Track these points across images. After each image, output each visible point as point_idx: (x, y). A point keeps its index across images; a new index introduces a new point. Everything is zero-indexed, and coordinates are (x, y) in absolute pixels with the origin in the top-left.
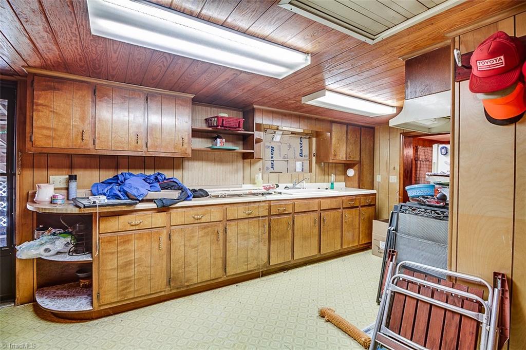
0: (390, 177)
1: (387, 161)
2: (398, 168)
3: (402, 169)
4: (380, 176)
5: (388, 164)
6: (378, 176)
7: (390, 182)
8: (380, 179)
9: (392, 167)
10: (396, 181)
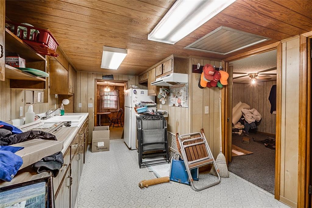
0: (89, 104)
1: (86, 95)
2: (93, 99)
3: (96, 99)
4: (81, 104)
5: (87, 96)
6: (79, 104)
7: (89, 107)
8: (81, 105)
9: (89, 98)
10: (92, 106)
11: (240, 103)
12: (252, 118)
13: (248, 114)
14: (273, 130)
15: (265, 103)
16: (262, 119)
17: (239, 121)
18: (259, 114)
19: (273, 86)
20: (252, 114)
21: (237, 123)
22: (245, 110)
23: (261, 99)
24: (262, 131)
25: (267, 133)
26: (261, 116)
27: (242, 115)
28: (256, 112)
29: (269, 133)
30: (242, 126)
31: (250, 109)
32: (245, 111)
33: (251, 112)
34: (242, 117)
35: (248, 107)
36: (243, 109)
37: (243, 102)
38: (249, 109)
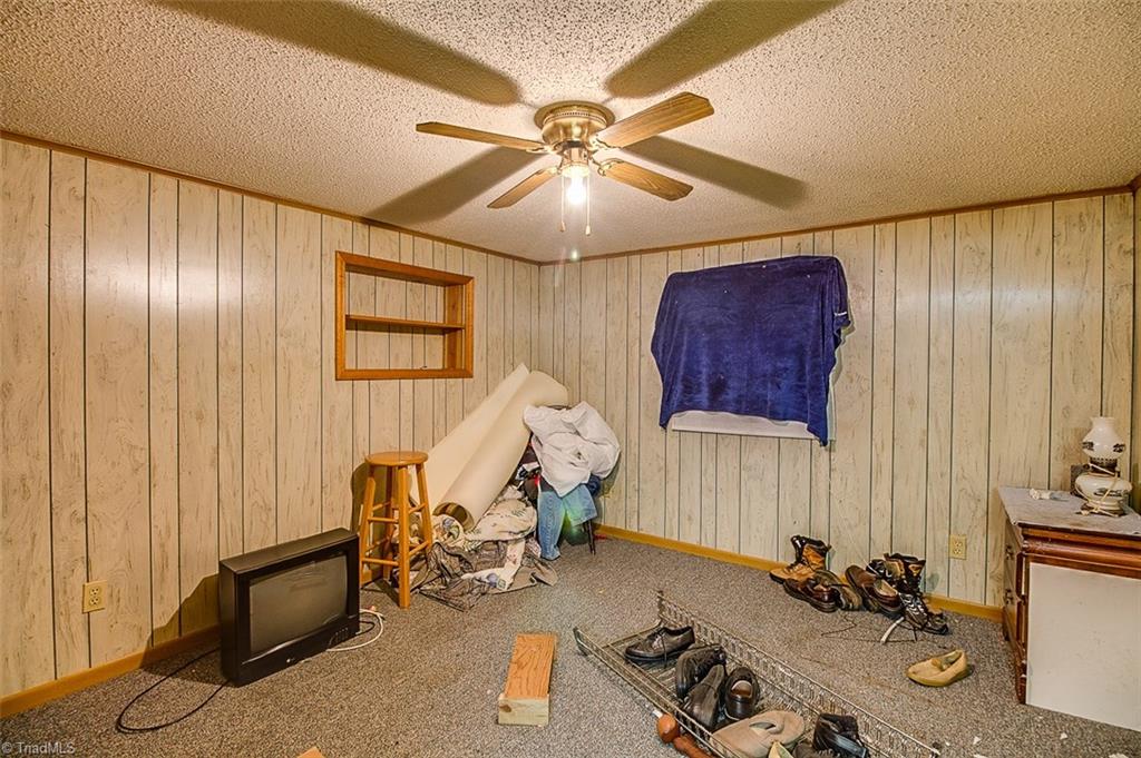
11: (522, 370)
12: (577, 461)
13: (557, 439)
14: (671, 520)
15: (636, 370)
16: (623, 456)
17: (512, 482)
18: (607, 431)
19: (670, 278)
20: (578, 433)
21: (498, 499)
22: (544, 411)
23: (618, 351)
24: (620, 525)
25: (644, 535)
26: (620, 443)
27: (529, 447)
28: (594, 425)
29: (653, 534)
30: (524, 516)
31: (568, 408)
32: (543, 420)
33: (570, 425)
34: (529, 456)
35: (559, 393)
36: (528, 407)
37: (535, 366)
38: (559, 408)
